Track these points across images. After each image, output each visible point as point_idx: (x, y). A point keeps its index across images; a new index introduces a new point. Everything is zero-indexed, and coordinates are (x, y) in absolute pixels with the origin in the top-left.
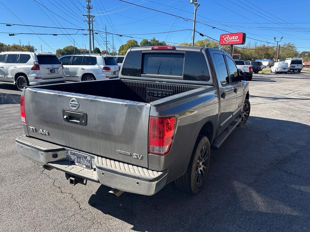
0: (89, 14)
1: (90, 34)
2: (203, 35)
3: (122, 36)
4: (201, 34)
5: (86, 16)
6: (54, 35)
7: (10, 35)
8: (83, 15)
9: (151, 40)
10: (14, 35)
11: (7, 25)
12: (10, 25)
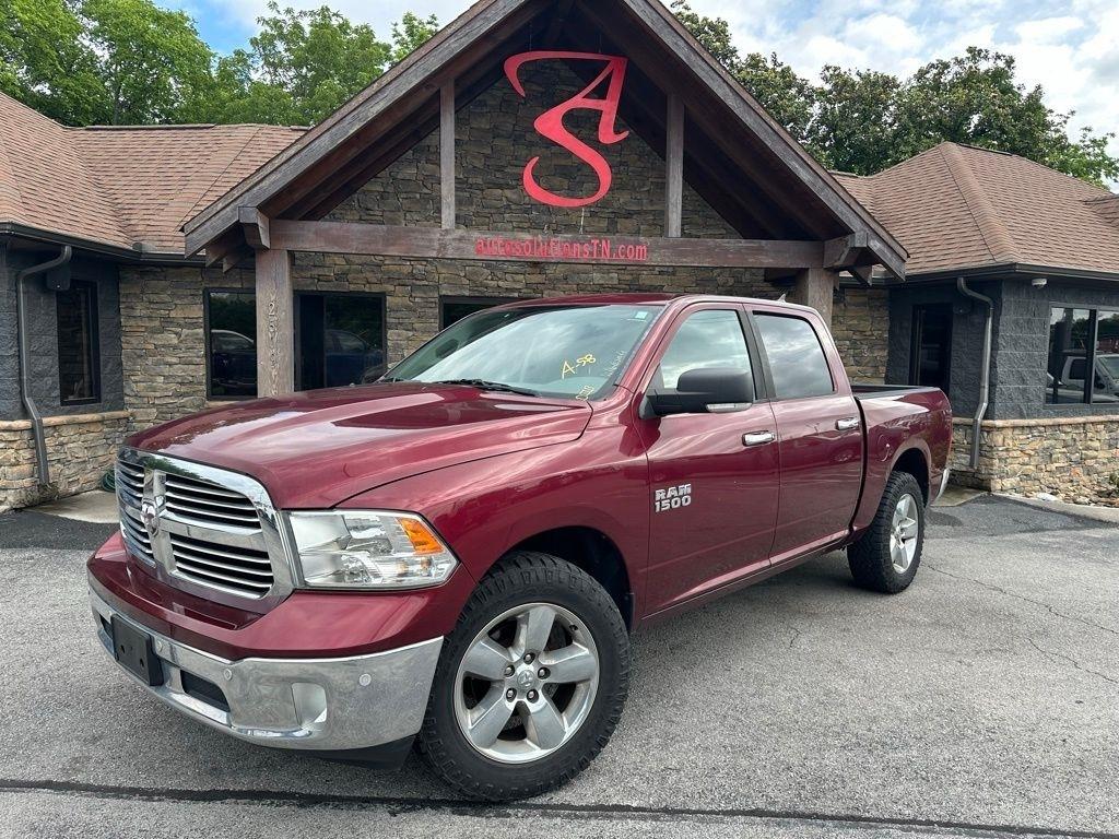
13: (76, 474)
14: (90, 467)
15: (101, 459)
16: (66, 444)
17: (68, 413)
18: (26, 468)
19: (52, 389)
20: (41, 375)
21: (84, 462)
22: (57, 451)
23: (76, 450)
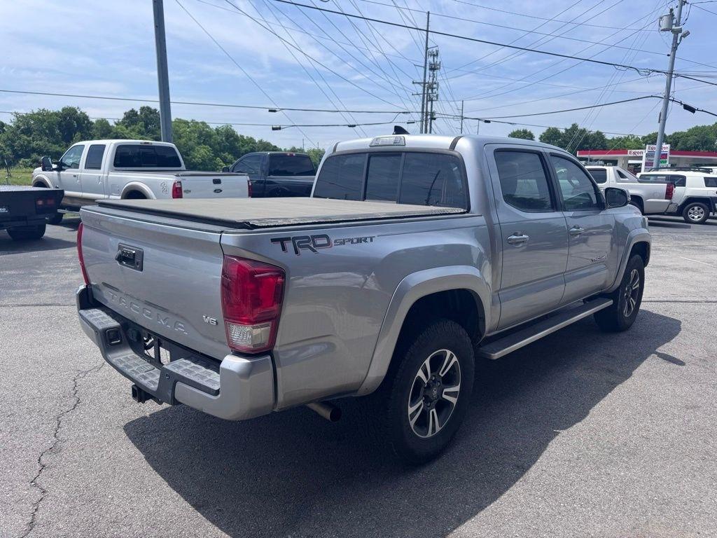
0: (425, 80)
1: (422, 121)
2: (693, 110)
3: (489, 122)
4: (687, 107)
5: (419, 83)
6: (350, 126)
7: (274, 129)
8: (413, 83)
9: (566, 130)
10: (280, 129)
11: (270, 111)
12: (275, 111)
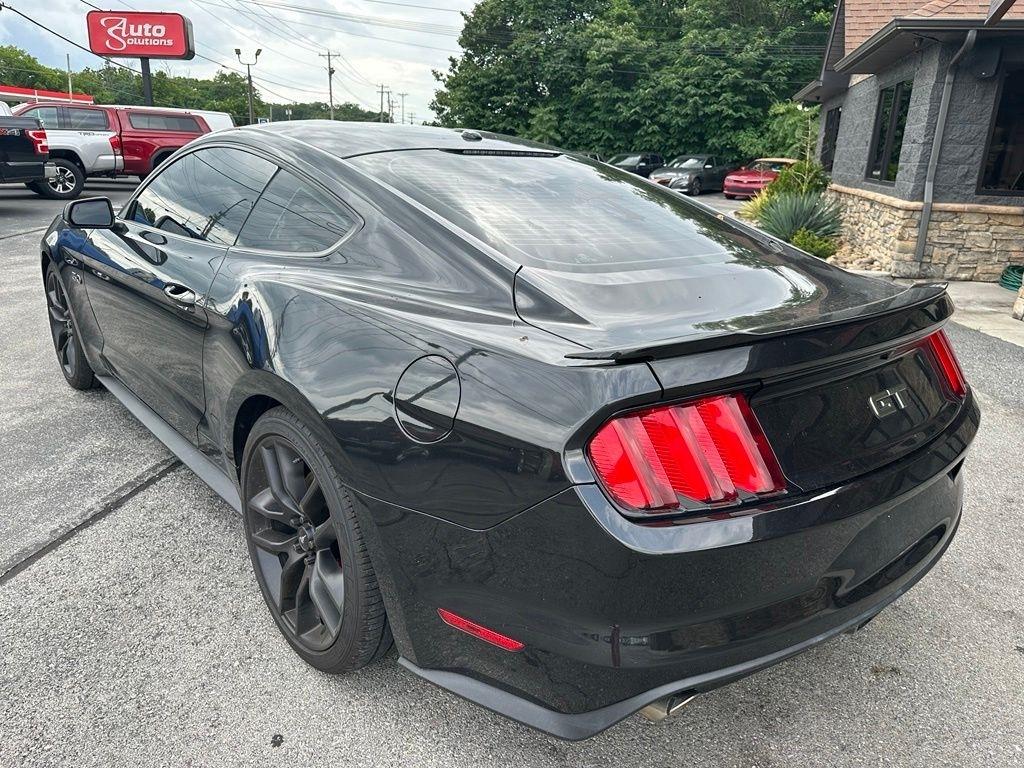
13: (975, 262)
14: (996, 259)
15: (1014, 255)
16: (968, 231)
17: (983, 202)
18: (911, 244)
19: (965, 176)
20: (956, 163)
21: (988, 253)
22: (953, 236)
23: (978, 239)
